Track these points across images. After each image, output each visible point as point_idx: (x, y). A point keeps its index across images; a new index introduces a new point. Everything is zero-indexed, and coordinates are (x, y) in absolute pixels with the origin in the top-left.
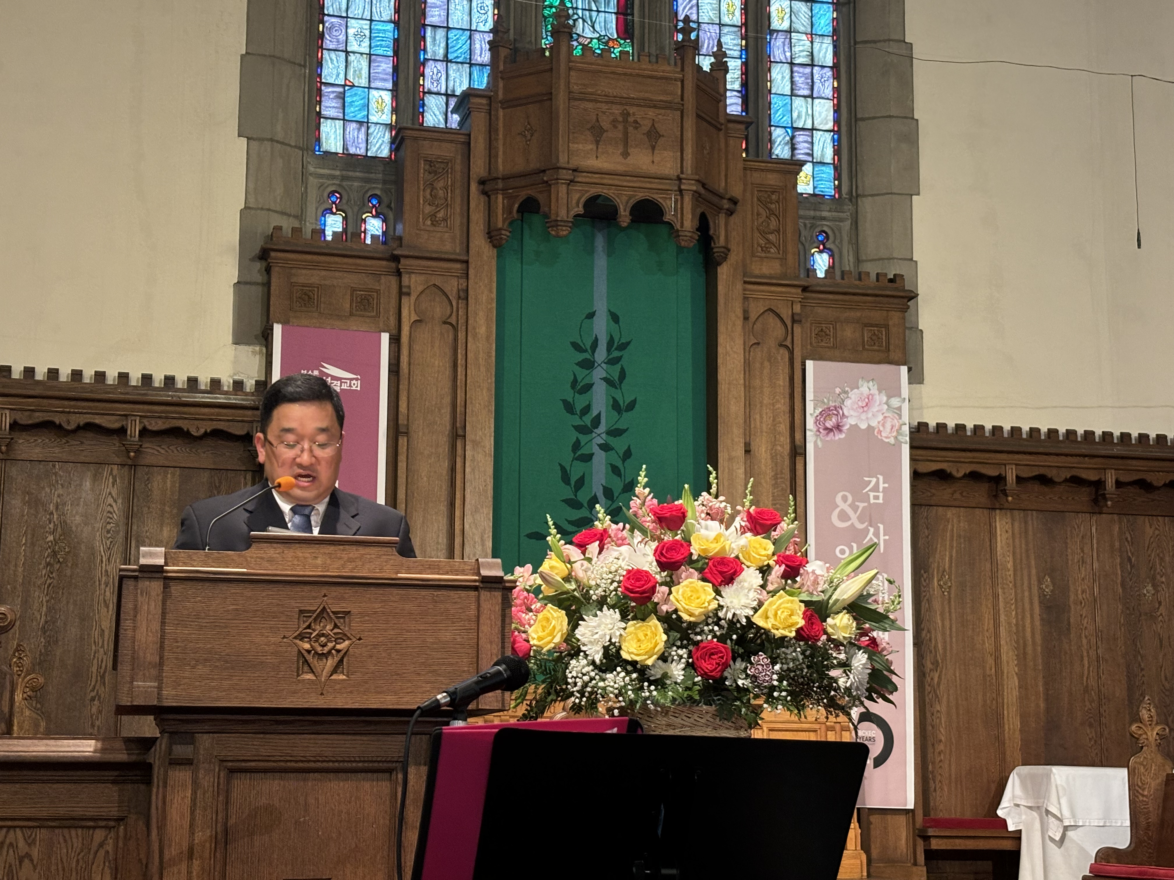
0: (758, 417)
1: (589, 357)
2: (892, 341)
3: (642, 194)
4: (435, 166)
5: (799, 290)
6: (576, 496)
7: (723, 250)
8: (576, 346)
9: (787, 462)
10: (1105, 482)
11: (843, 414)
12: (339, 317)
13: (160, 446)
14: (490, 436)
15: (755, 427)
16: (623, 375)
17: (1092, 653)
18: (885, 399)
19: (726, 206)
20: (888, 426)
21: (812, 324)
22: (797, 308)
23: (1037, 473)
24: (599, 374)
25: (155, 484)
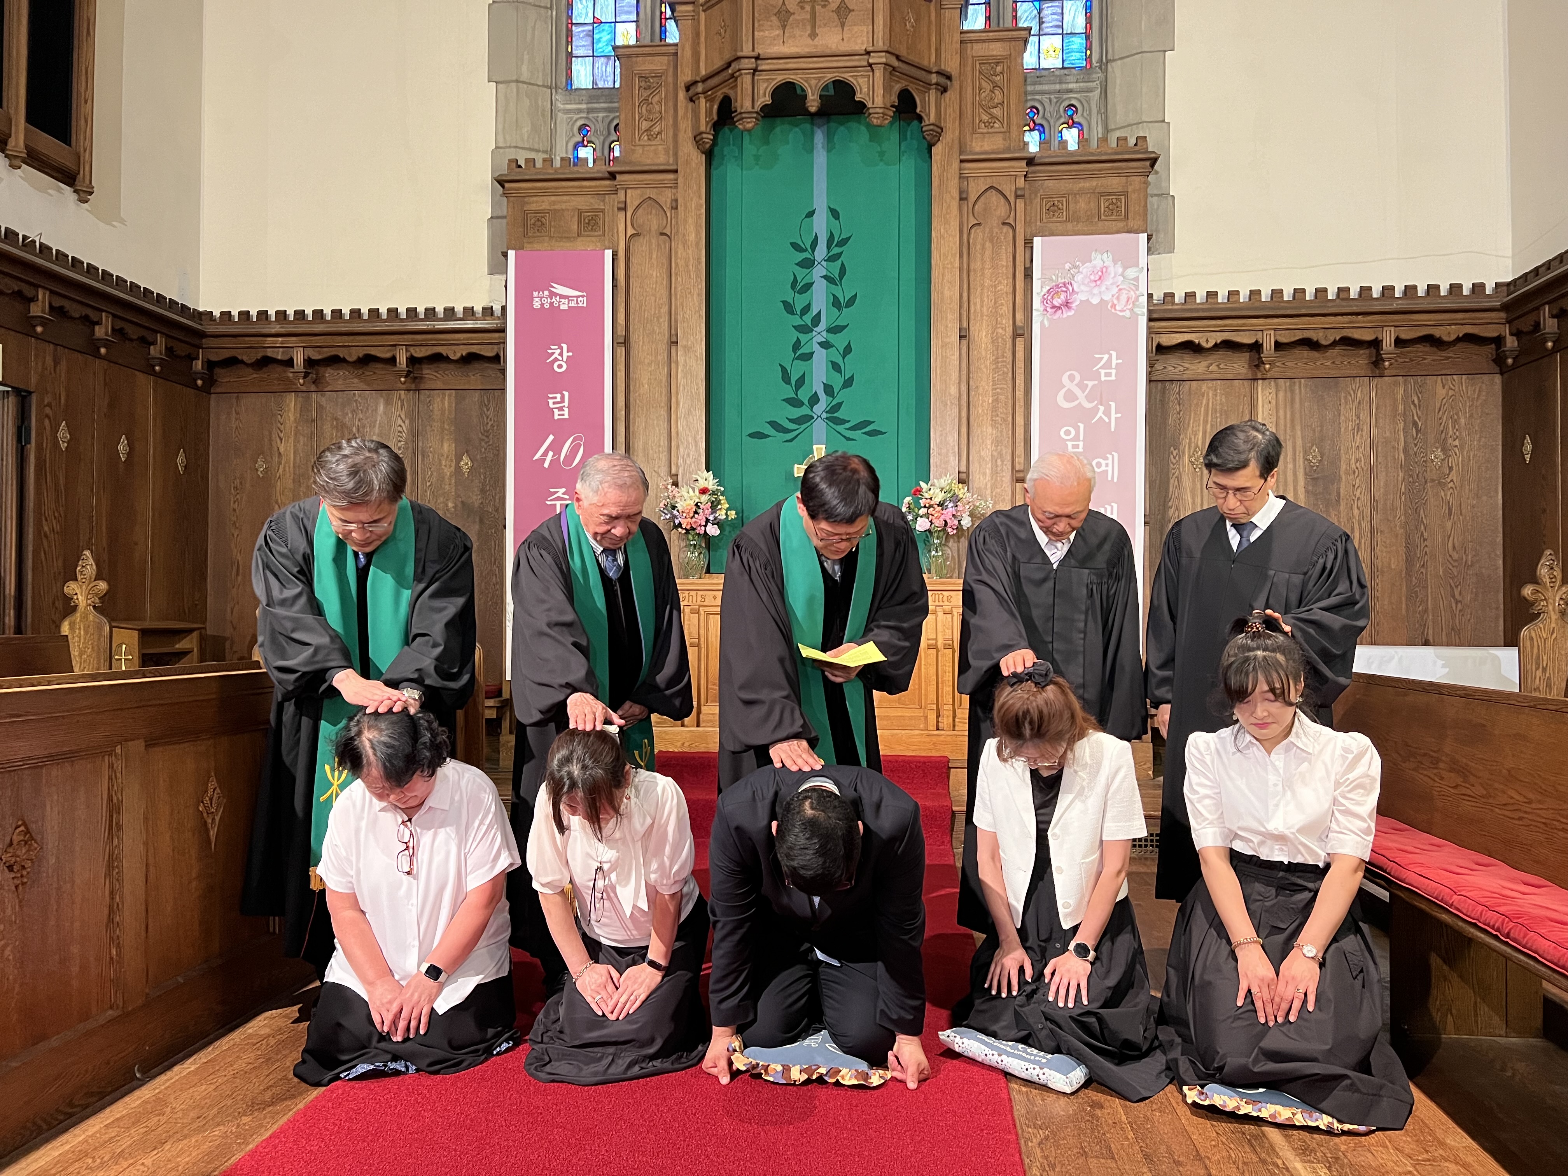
0: (978, 300)
1: (809, 256)
2: (1131, 209)
3: (829, 76)
4: (649, 81)
5: (1024, 163)
6: (797, 395)
7: (932, 127)
8: (796, 246)
9: (1009, 345)
10: (1382, 341)
11: (1073, 290)
12: (568, 239)
13: (436, 372)
14: (701, 340)
15: (975, 311)
16: (843, 271)
17: (1365, 525)
18: (1120, 270)
19: (934, 81)
20: (1124, 298)
21: (1042, 199)
22: (1021, 182)
23: (1301, 337)
24: (819, 271)
25: (436, 406)
